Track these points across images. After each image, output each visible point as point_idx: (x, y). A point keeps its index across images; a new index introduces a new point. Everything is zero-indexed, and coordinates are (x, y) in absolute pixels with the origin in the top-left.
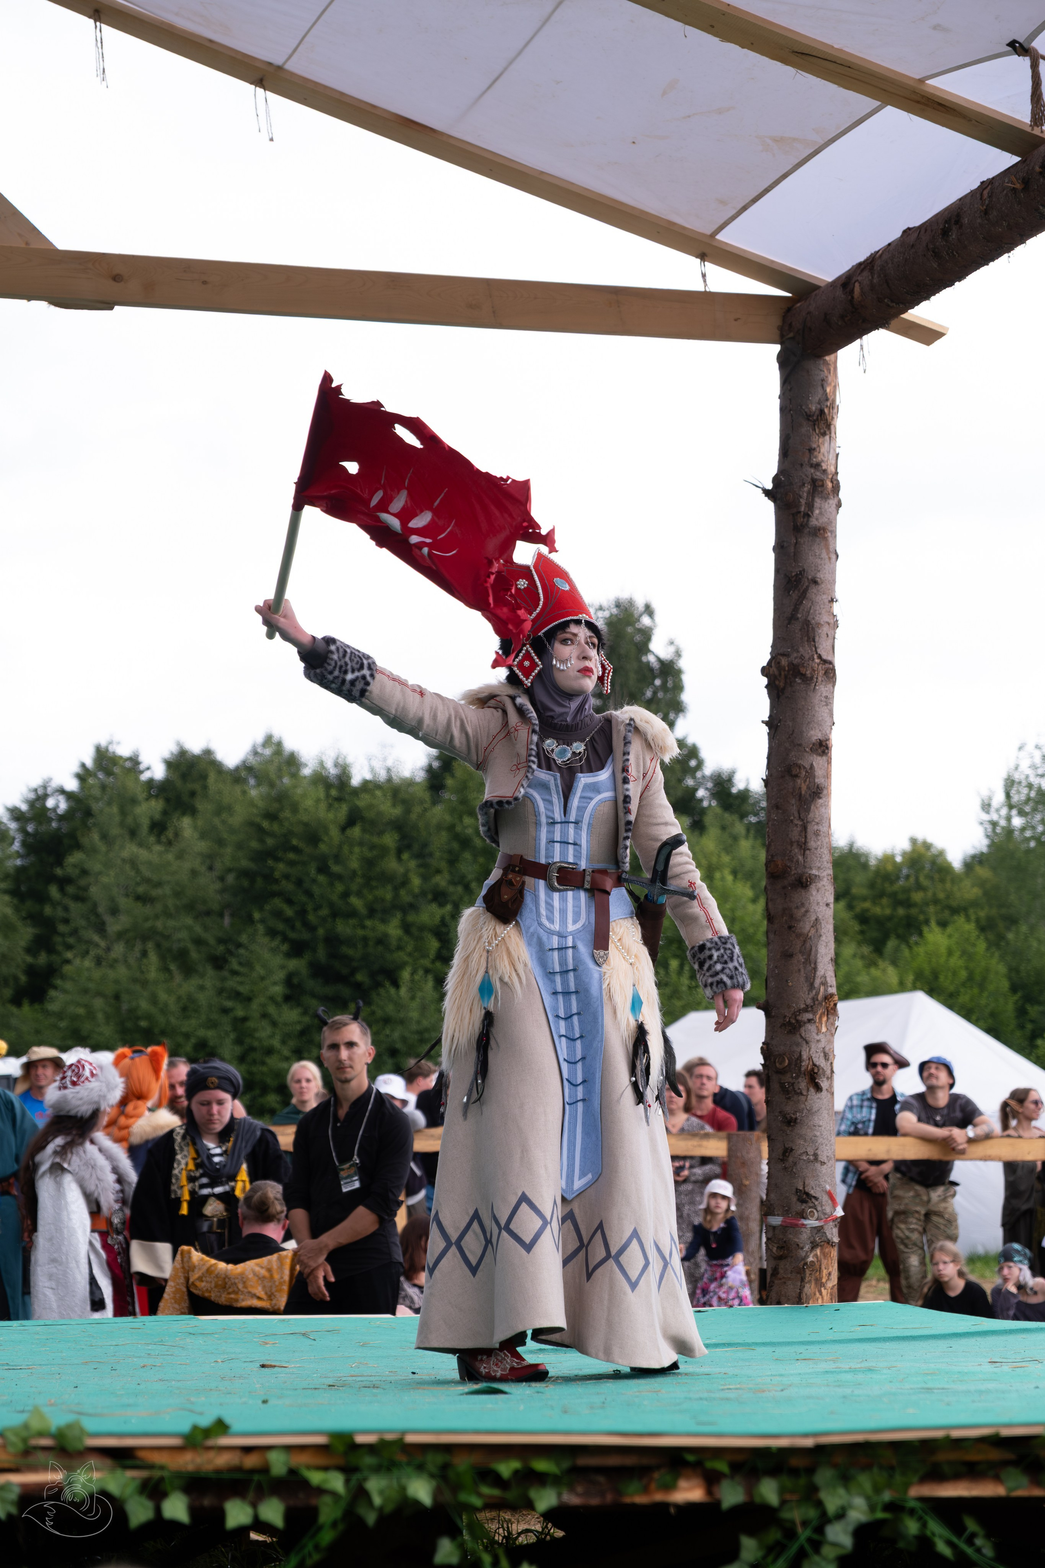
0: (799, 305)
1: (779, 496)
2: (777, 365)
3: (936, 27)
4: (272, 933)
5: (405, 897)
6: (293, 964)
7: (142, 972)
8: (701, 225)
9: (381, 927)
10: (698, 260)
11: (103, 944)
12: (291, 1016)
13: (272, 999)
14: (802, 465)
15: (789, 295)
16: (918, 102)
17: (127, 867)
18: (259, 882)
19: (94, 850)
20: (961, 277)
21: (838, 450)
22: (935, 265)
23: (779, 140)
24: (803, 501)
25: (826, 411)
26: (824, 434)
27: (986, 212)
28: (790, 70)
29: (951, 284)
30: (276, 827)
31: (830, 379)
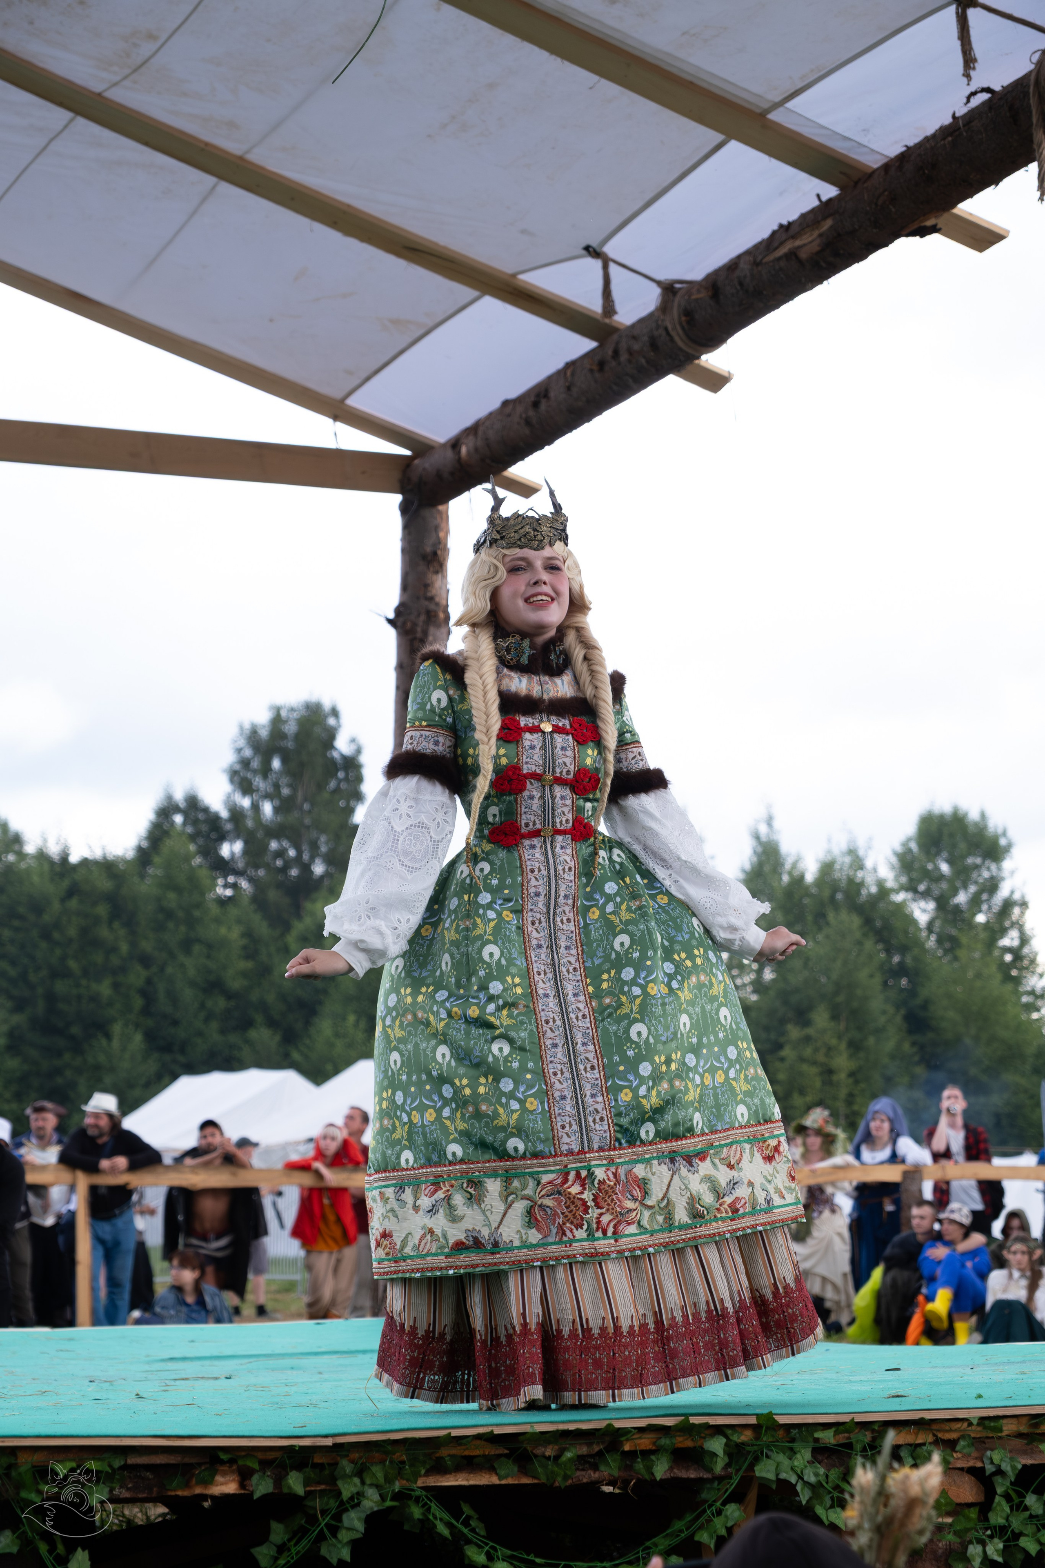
0: (416, 462)
1: (399, 624)
2: (398, 513)
3: (524, 232)
5: (115, 961)
6: (17, 1019)
8: (334, 392)
9: (94, 986)
10: (330, 421)
14: (418, 598)
15: (408, 453)
16: (511, 293)
20: (550, 442)
21: (449, 586)
22: (527, 431)
23: (396, 322)
24: (419, 629)
25: (439, 552)
26: (437, 572)
27: (569, 388)
28: (401, 263)
29: (541, 447)
31: (443, 525)
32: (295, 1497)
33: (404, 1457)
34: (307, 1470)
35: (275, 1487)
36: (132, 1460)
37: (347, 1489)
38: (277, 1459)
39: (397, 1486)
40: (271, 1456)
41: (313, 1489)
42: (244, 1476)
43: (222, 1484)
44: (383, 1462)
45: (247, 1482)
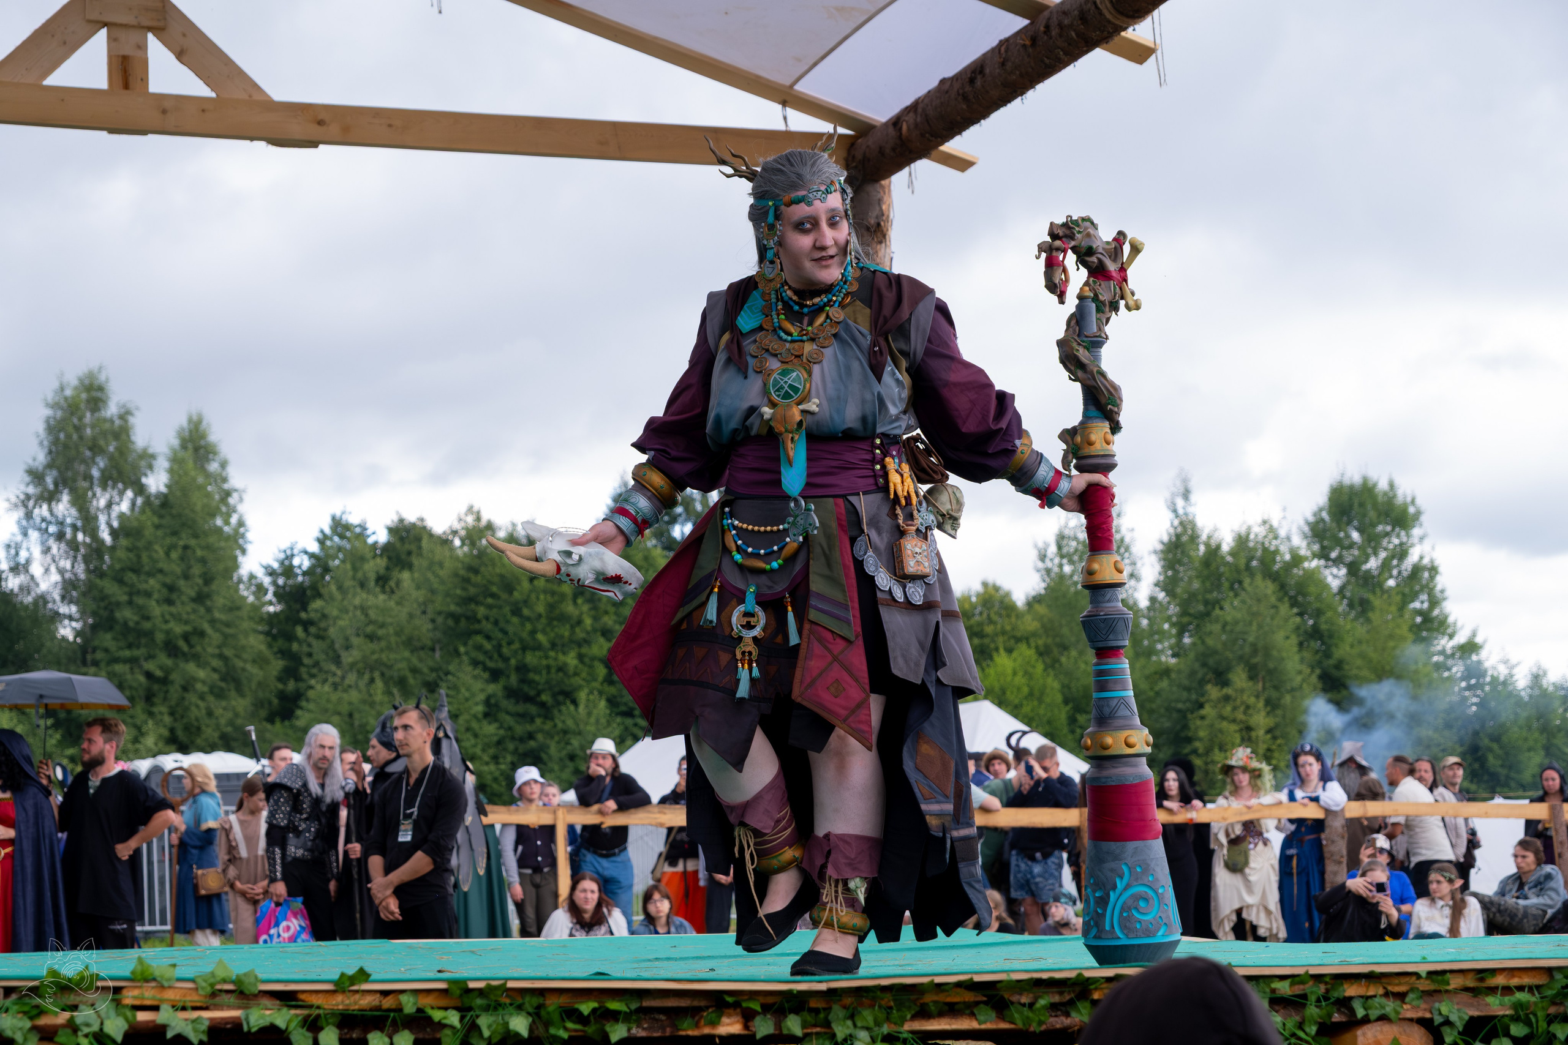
0: (860, 141)
4: (475, 663)
6: (493, 688)
7: (371, 695)
8: (783, 79)
10: (780, 106)
11: (339, 673)
12: (490, 729)
13: (475, 716)
15: (851, 132)
17: (358, 613)
18: (463, 623)
19: (332, 598)
20: (985, 116)
21: (892, 255)
22: (964, 106)
23: (841, 9)
25: (882, 224)
26: (880, 242)
27: (1003, 64)
29: (977, 121)
30: (478, 579)
31: (886, 198)
32: (793, 1038)
33: (892, 1004)
34: (805, 1013)
35: (775, 1029)
36: (646, 1003)
37: (841, 1031)
38: (774, 1004)
39: (885, 1029)
40: (770, 1000)
41: (809, 1031)
42: (748, 1017)
43: (728, 1025)
44: (872, 1006)
45: (750, 1024)
